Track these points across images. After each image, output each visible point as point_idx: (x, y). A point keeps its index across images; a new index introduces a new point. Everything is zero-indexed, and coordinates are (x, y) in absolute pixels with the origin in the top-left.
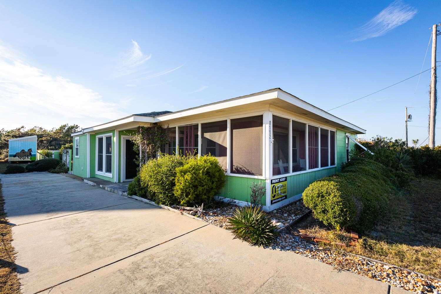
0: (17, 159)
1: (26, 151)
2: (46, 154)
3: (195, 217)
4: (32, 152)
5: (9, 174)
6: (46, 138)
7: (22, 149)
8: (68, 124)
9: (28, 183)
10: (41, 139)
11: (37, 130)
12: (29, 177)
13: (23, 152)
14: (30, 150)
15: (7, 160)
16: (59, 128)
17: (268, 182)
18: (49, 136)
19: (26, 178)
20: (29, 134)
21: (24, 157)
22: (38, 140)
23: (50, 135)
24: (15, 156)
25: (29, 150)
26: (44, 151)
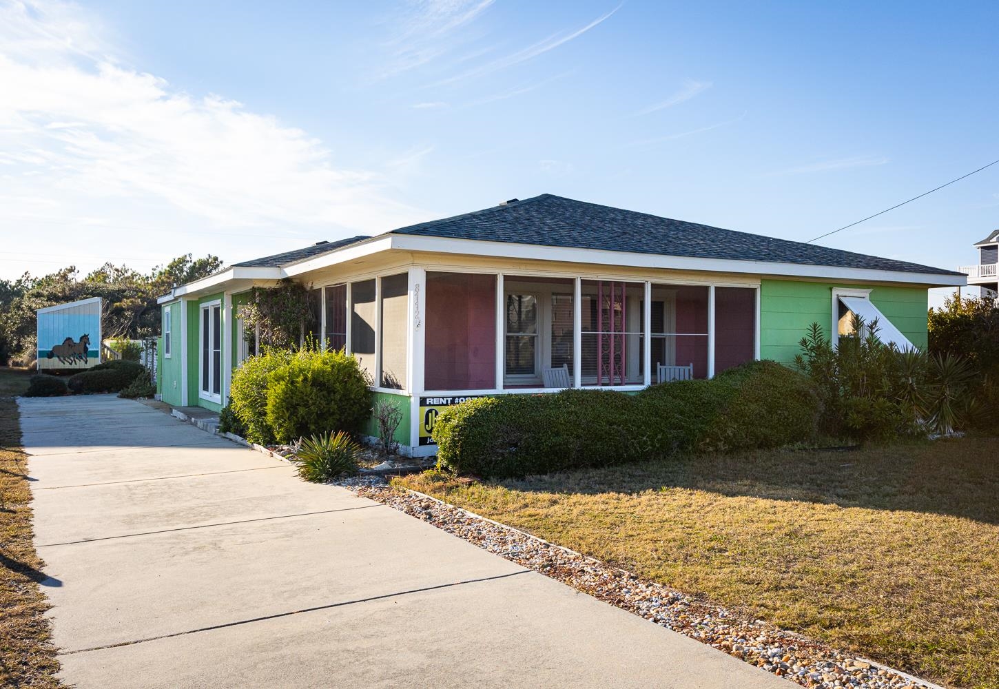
0: (55, 364)
1: (77, 340)
2: (123, 350)
3: (283, 459)
4: (89, 344)
5: (35, 396)
6: (132, 302)
7: (68, 337)
8: (190, 255)
9: (67, 412)
10: (118, 304)
11: (112, 275)
12: (71, 404)
13: (69, 345)
14: (85, 338)
15: (33, 366)
16: (168, 269)
17: (415, 402)
18: (140, 294)
19: (66, 404)
20: (88, 289)
21: (72, 358)
22: (105, 310)
23: (143, 292)
24: (50, 355)
25: (81, 338)
26: (120, 342)
